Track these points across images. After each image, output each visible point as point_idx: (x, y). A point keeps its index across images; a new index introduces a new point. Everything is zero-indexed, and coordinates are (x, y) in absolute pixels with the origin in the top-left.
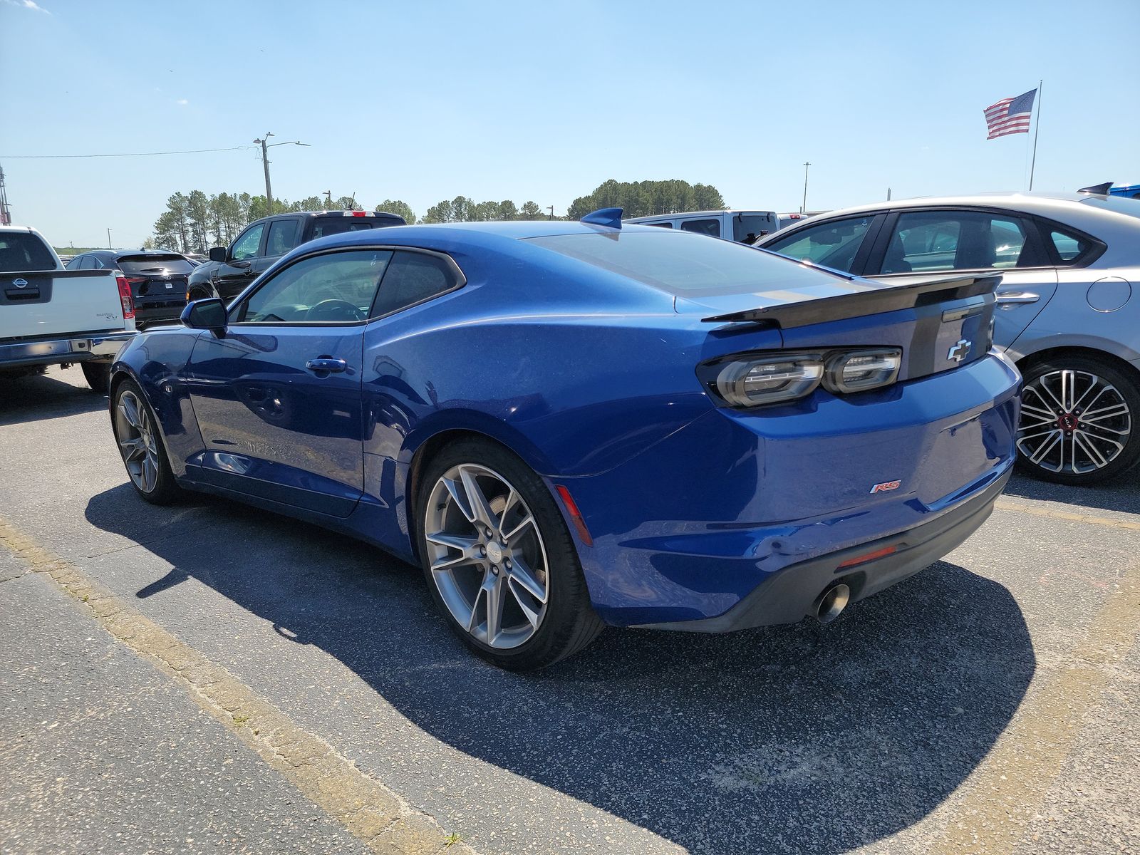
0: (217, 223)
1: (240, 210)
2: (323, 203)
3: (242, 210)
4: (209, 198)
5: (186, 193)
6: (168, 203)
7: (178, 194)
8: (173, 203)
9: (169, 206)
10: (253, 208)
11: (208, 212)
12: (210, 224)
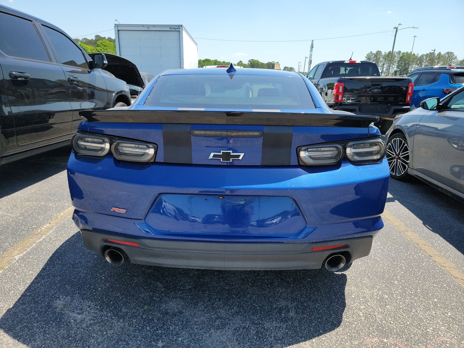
0: (384, 64)
1: (395, 59)
2: (436, 55)
3: (396, 58)
4: (383, 54)
5: (374, 52)
6: (366, 56)
7: (371, 52)
8: (368, 56)
9: (366, 57)
10: (401, 58)
11: (381, 59)
12: (380, 65)
